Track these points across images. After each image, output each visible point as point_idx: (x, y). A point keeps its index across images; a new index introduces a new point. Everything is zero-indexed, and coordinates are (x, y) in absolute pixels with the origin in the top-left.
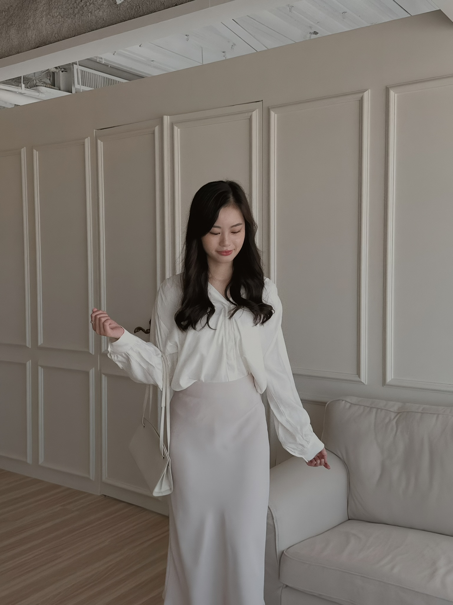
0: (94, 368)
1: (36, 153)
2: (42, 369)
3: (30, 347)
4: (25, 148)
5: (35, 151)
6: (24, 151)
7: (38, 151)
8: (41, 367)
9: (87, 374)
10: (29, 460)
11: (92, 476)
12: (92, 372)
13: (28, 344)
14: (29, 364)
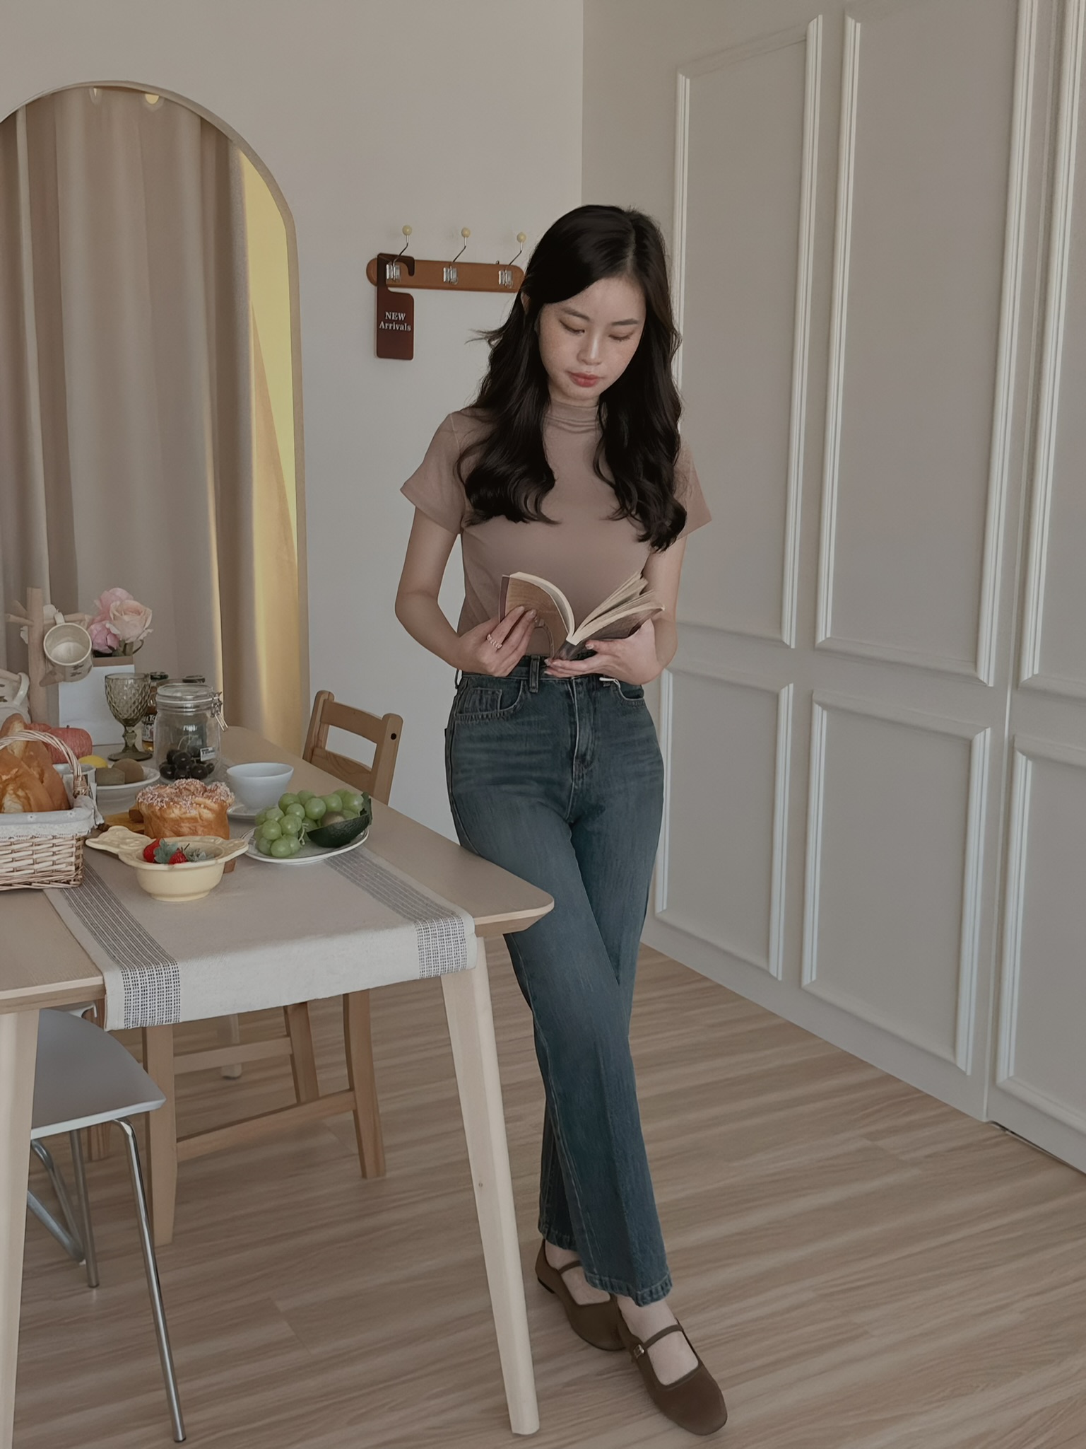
0: (988, 731)
1: (854, 30)
2: (825, 713)
3: (793, 646)
4: (820, 17)
5: (850, 22)
6: (816, 30)
7: (858, 22)
8: (820, 708)
9: (969, 745)
10: (776, 966)
11: (964, 1060)
12: (983, 742)
13: (789, 636)
14: (787, 696)
